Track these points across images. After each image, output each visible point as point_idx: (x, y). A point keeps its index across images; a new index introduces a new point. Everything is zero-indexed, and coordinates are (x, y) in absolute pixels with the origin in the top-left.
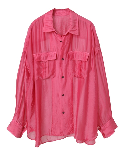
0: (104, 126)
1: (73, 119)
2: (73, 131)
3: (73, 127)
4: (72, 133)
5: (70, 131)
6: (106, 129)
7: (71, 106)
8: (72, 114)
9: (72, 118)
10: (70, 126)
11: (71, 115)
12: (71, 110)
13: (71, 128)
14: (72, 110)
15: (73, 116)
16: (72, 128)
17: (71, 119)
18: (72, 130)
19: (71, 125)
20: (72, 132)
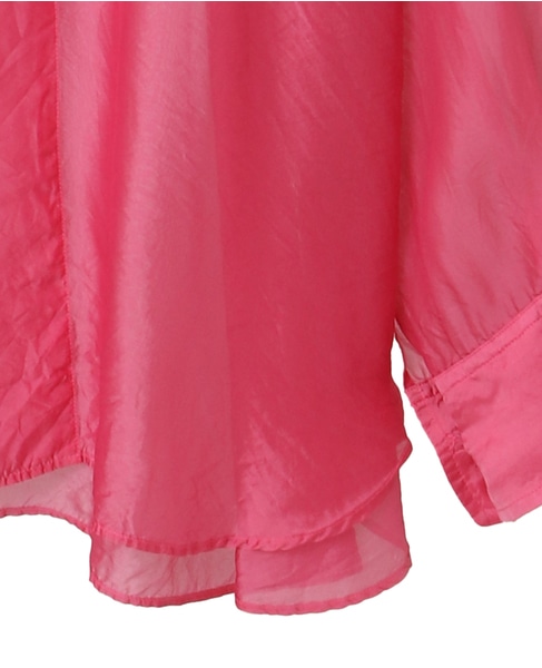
0: (469, 362)
1: (60, 261)
2: (73, 433)
3: (64, 374)
4: (48, 465)
5: (28, 426)
6: (490, 400)
7: (36, 91)
8: (43, 197)
9: (49, 256)
10: (29, 367)
11: (38, 211)
12: (35, 149)
13: (43, 394)
14: (44, 155)
15: (58, 225)
16: (57, 396)
17: (34, 267)
18: (53, 417)
19: (32, 358)
20: (58, 446)
